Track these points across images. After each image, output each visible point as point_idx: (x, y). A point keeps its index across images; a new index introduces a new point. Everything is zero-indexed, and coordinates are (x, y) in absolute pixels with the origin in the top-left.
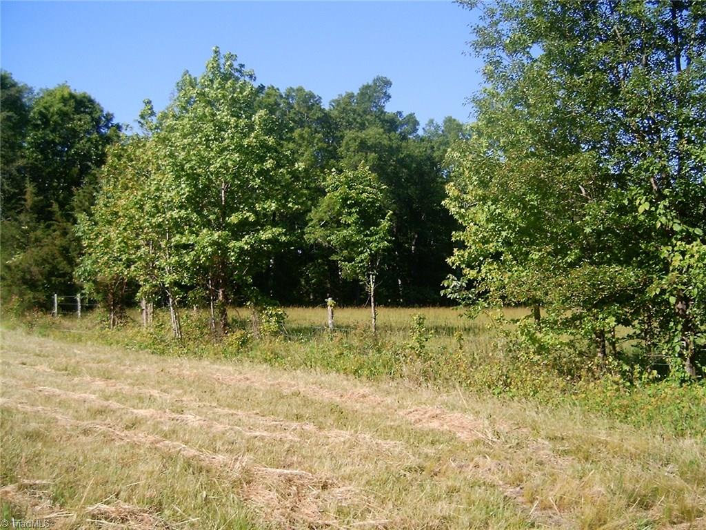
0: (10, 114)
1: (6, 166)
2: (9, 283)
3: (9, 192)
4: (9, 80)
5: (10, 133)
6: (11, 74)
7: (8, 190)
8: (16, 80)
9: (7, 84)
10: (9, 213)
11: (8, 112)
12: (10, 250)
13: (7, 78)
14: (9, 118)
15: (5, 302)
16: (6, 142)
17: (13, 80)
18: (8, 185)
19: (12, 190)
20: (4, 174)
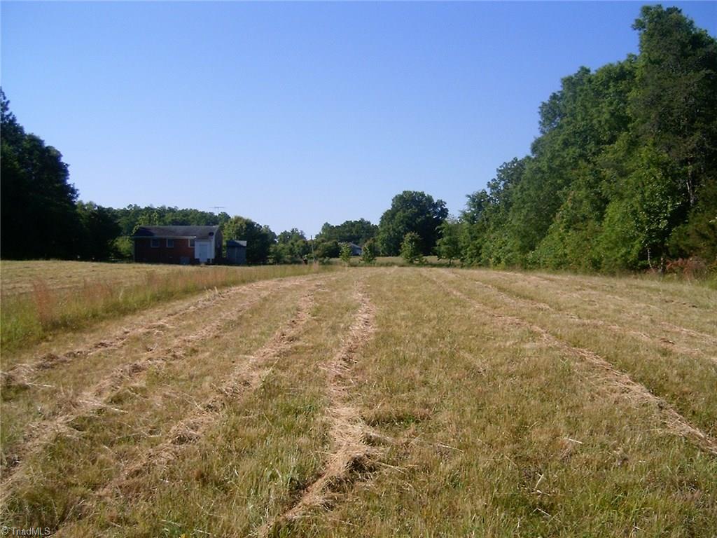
0: (709, 71)
1: (706, 125)
2: (713, 242)
3: (710, 151)
4: (704, 38)
5: (709, 91)
6: (706, 31)
7: (708, 149)
8: (712, 37)
9: (703, 42)
10: (711, 172)
11: (707, 69)
12: (713, 209)
13: (702, 36)
14: (707, 76)
15: (708, 262)
16: (706, 101)
17: (709, 37)
18: (709, 145)
19: (713, 149)
20: (705, 133)
